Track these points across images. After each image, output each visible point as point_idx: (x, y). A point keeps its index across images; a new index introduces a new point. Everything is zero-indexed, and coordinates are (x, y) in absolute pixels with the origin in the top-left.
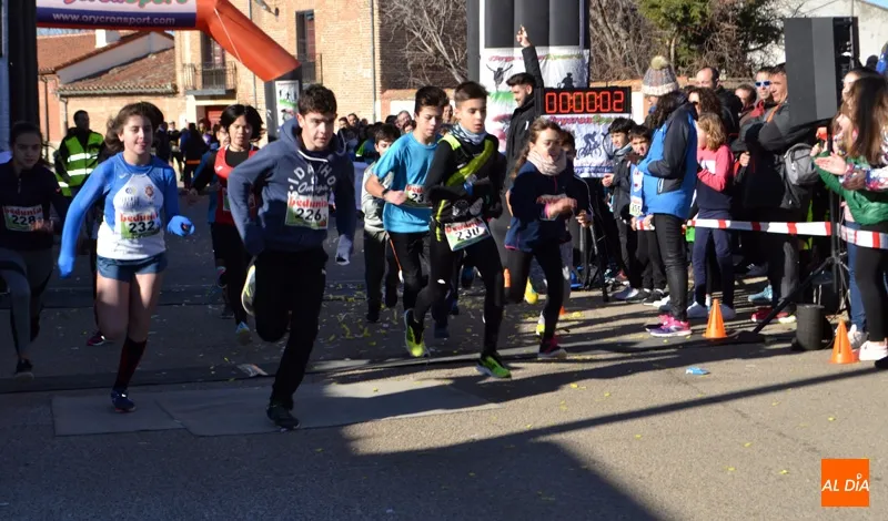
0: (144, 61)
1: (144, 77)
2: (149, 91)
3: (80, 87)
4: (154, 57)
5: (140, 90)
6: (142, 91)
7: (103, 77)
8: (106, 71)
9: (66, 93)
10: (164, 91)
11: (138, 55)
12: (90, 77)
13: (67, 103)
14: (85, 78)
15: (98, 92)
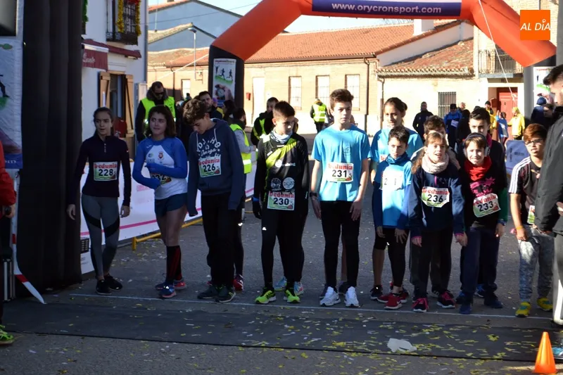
0: (454, 47)
1: (449, 61)
2: (450, 73)
3: (395, 70)
4: (463, 44)
5: (442, 73)
6: (445, 73)
7: (416, 61)
8: (419, 56)
9: (383, 74)
10: (462, 73)
11: (450, 43)
12: (405, 61)
13: (383, 83)
14: (401, 62)
15: (409, 73)
